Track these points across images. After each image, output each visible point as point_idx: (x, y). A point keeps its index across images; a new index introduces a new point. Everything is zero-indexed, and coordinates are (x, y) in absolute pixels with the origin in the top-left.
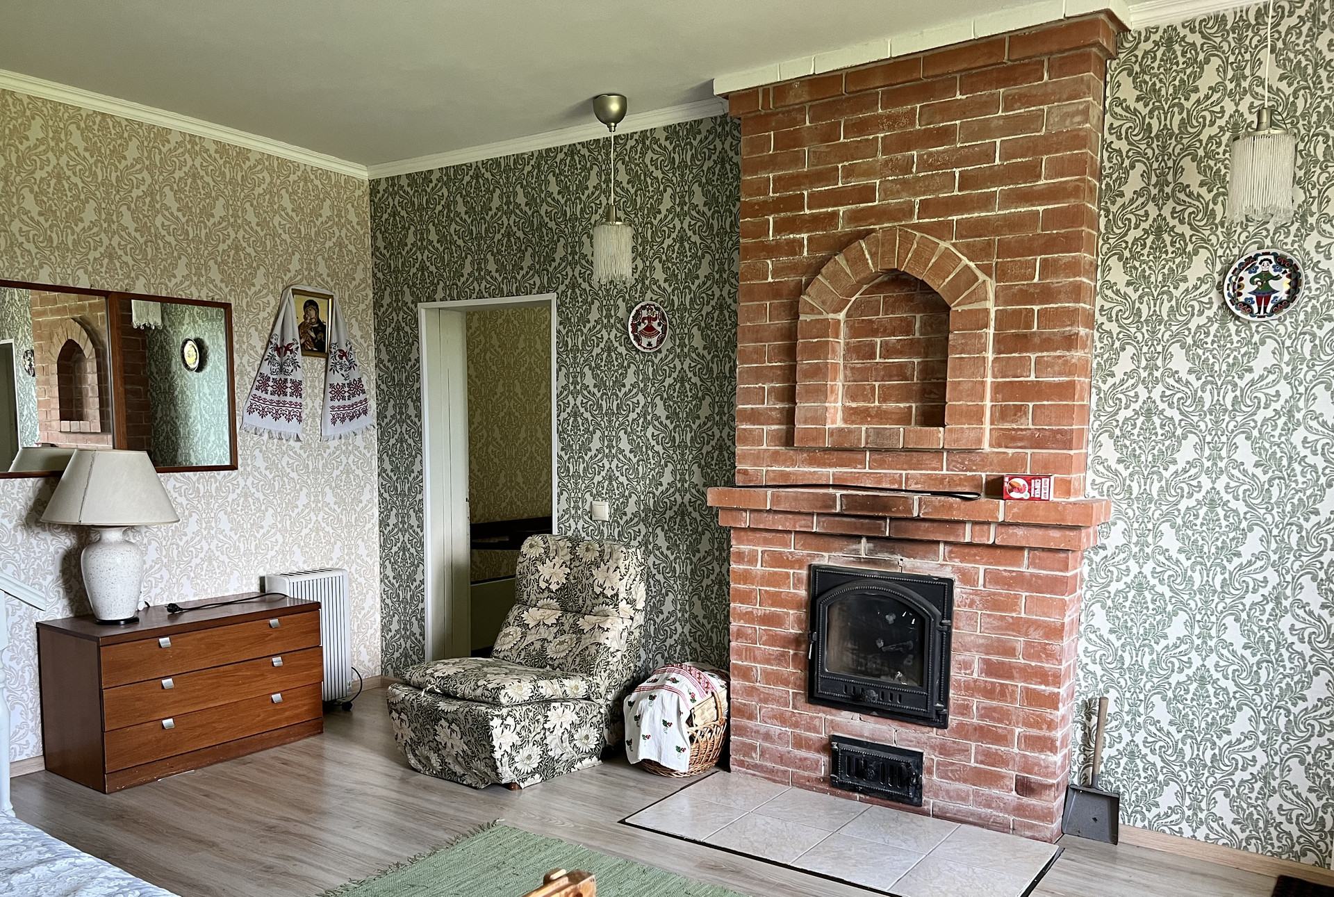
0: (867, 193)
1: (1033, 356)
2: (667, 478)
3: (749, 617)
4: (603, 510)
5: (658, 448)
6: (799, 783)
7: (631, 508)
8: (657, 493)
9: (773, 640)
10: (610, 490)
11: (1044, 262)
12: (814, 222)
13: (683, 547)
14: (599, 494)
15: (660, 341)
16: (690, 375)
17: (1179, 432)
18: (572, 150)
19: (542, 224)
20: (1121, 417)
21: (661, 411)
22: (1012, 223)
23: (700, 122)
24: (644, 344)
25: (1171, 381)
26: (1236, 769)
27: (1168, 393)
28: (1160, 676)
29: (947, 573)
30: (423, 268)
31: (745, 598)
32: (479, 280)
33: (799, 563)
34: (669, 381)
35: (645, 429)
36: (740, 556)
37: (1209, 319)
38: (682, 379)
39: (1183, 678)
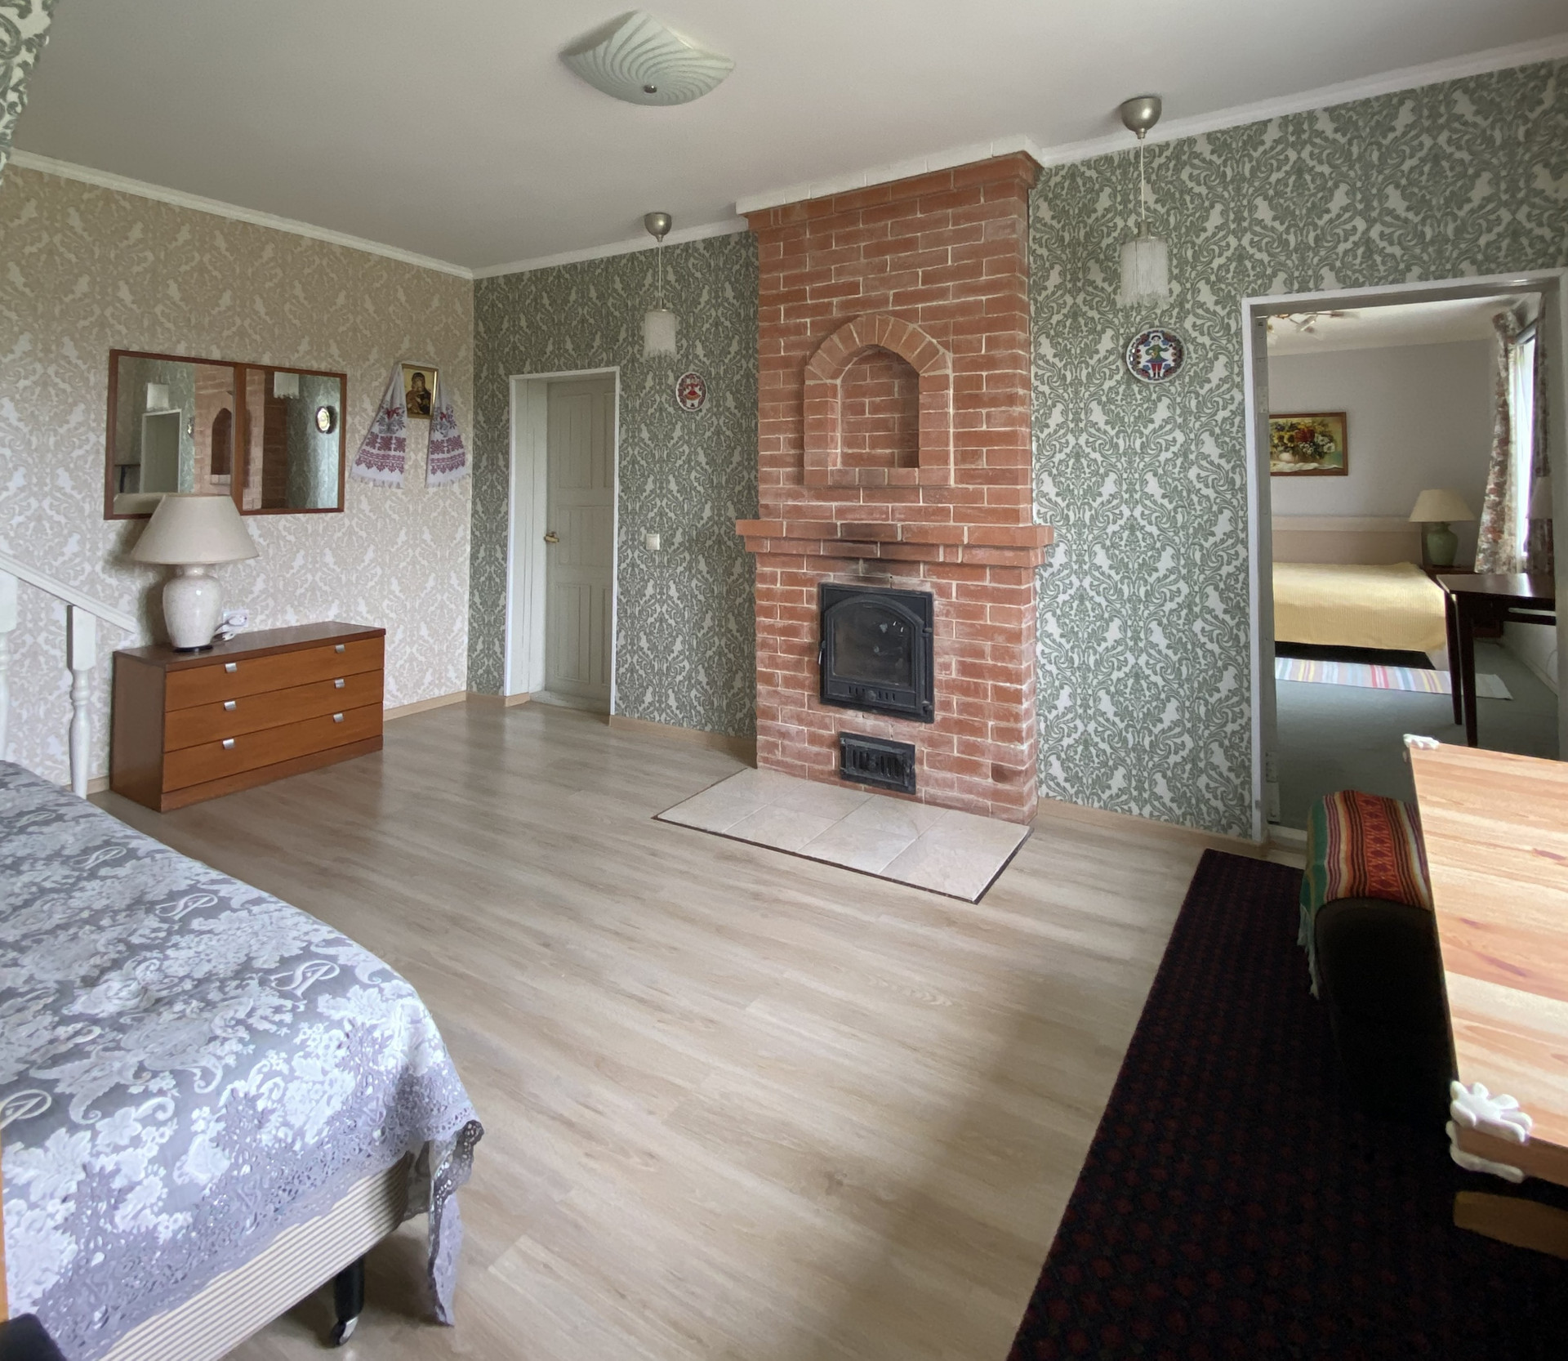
0: (853, 288)
1: (984, 411)
2: (707, 513)
3: (771, 629)
4: (656, 542)
5: (700, 488)
6: (815, 776)
7: (678, 538)
8: (699, 526)
9: (790, 648)
10: (661, 525)
11: (988, 339)
12: (815, 310)
13: (720, 571)
14: (652, 527)
15: (701, 403)
16: (724, 429)
17: (1102, 471)
18: (633, 257)
19: (609, 314)
20: (1056, 460)
21: (702, 459)
22: (964, 309)
23: (728, 236)
24: (689, 405)
25: (1093, 431)
26: (1170, 753)
27: (1091, 440)
28: (1104, 673)
29: (927, 588)
30: (515, 348)
31: (769, 612)
32: (559, 357)
33: (808, 582)
34: (708, 434)
35: (689, 472)
36: (764, 578)
37: (1118, 382)
38: (718, 432)
39: (1121, 675)
